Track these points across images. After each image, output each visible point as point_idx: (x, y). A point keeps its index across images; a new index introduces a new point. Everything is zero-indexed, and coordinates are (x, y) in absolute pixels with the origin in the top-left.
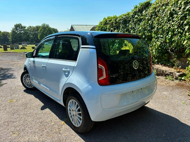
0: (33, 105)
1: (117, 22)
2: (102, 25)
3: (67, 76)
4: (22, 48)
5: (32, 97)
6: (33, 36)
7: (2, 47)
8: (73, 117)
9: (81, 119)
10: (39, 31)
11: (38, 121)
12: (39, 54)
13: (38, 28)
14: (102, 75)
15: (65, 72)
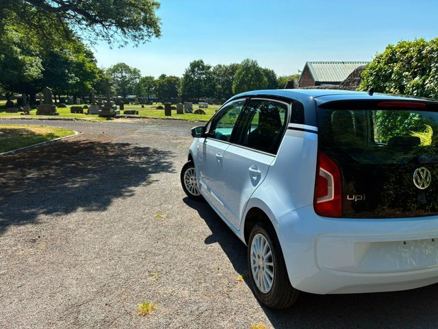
0: (194, 230)
1: (423, 58)
2: (381, 65)
3: (255, 183)
4: (197, 112)
5: (195, 213)
6: (223, 85)
7: (164, 106)
8: (257, 269)
9: (271, 279)
10: (234, 76)
11: (194, 263)
12: (217, 130)
13: (234, 68)
14: (326, 193)
15: (253, 174)
